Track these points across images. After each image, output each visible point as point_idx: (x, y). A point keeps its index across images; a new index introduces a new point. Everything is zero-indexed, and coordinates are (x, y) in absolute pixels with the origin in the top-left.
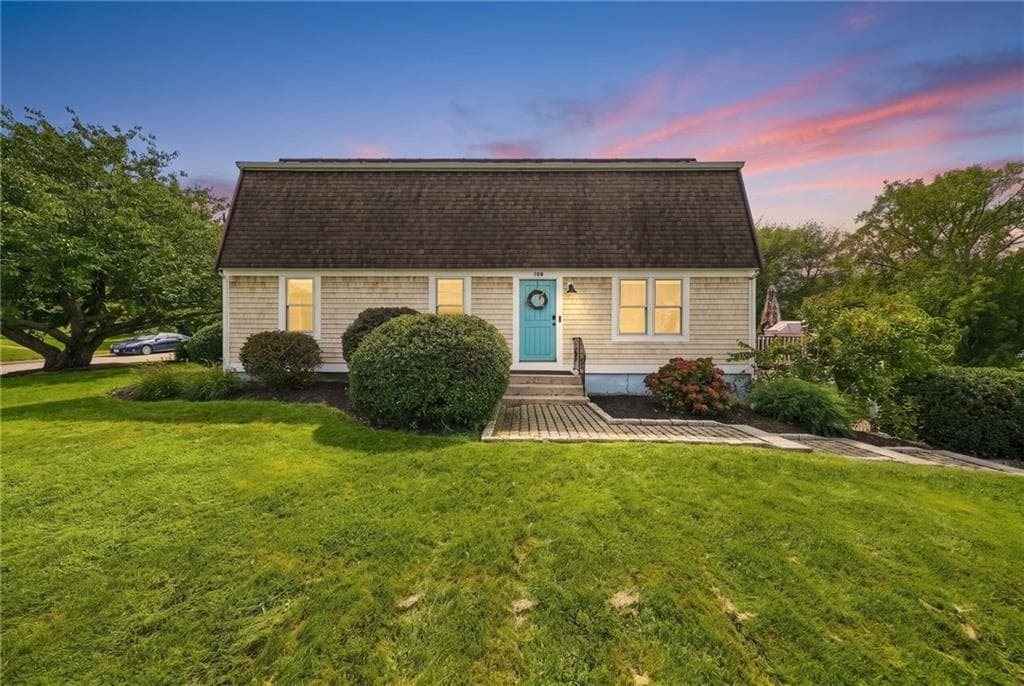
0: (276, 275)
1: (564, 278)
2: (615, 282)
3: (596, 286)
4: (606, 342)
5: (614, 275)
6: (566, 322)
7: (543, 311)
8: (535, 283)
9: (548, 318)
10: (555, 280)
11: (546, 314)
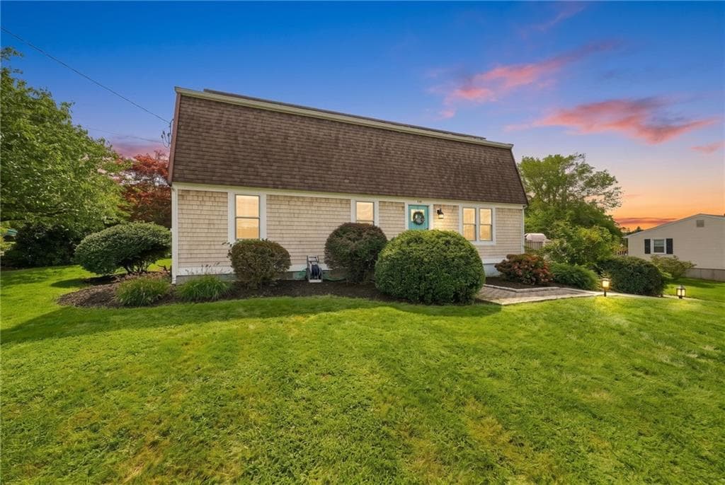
0: (225, 191)
1: (434, 205)
2: (460, 209)
3: (450, 211)
5: (460, 204)
7: (421, 226)
8: (418, 207)
10: (428, 206)
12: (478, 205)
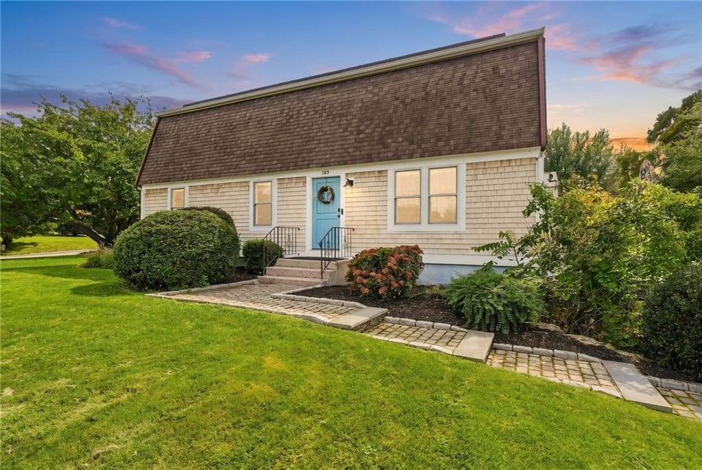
0: (166, 187)
1: (347, 174)
2: (390, 174)
3: (374, 179)
4: (382, 232)
5: (390, 168)
6: (348, 214)
7: (330, 205)
8: (324, 180)
9: (335, 211)
10: (339, 177)
11: (332, 208)
12: (424, 164)
